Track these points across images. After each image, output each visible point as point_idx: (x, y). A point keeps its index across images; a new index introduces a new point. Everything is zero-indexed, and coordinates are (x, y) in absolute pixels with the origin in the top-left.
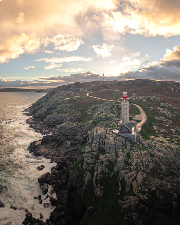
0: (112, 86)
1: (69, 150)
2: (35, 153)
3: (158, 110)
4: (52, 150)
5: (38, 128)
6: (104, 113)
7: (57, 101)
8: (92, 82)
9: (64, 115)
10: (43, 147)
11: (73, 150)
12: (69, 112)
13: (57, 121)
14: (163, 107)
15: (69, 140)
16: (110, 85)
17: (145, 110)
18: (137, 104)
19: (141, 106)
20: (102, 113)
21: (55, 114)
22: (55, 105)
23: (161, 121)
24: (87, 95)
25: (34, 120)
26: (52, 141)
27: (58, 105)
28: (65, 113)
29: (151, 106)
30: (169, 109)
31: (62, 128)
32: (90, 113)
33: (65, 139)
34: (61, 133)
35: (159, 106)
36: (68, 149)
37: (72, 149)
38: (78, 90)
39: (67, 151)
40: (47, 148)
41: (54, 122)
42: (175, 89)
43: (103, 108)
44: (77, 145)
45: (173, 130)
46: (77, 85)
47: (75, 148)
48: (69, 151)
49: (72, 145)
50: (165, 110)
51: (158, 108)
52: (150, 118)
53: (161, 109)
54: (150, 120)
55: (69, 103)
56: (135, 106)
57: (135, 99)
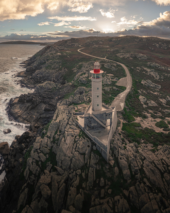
0: (103, 42)
1: (42, 116)
2: (9, 111)
3: (145, 70)
4: (25, 113)
5: (25, 82)
6: (86, 75)
7: (48, 56)
8: (87, 38)
9: (51, 71)
10: (18, 106)
11: (45, 118)
12: (57, 68)
13: (43, 77)
14: (150, 67)
15: (45, 103)
16: (101, 41)
17: (131, 71)
18: (123, 63)
19: (127, 66)
20: (85, 74)
21: (43, 69)
22: (45, 60)
23: (148, 87)
24: (78, 50)
25: (25, 73)
26: (28, 102)
27: (48, 60)
28: (53, 69)
29: (138, 65)
30: (157, 69)
31: (41, 88)
32: (75, 71)
33: (41, 102)
34: (39, 93)
35: (146, 66)
36: (41, 114)
37: (44, 115)
38: (73, 45)
39: (39, 117)
40: (21, 108)
41: (40, 77)
42: (160, 46)
43: (87, 68)
44: (50, 112)
45: (163, 101)
46: (73, 40)
47: (48, 116)
48: (40, 118)
49: (46, 110)
50: (152, 71)
51: (145, 69)
52: (136, 81)
53: (149, 70)
54: (136, 85)
55: (58, 59)
56: (121, 66)
57: (121, 57)
